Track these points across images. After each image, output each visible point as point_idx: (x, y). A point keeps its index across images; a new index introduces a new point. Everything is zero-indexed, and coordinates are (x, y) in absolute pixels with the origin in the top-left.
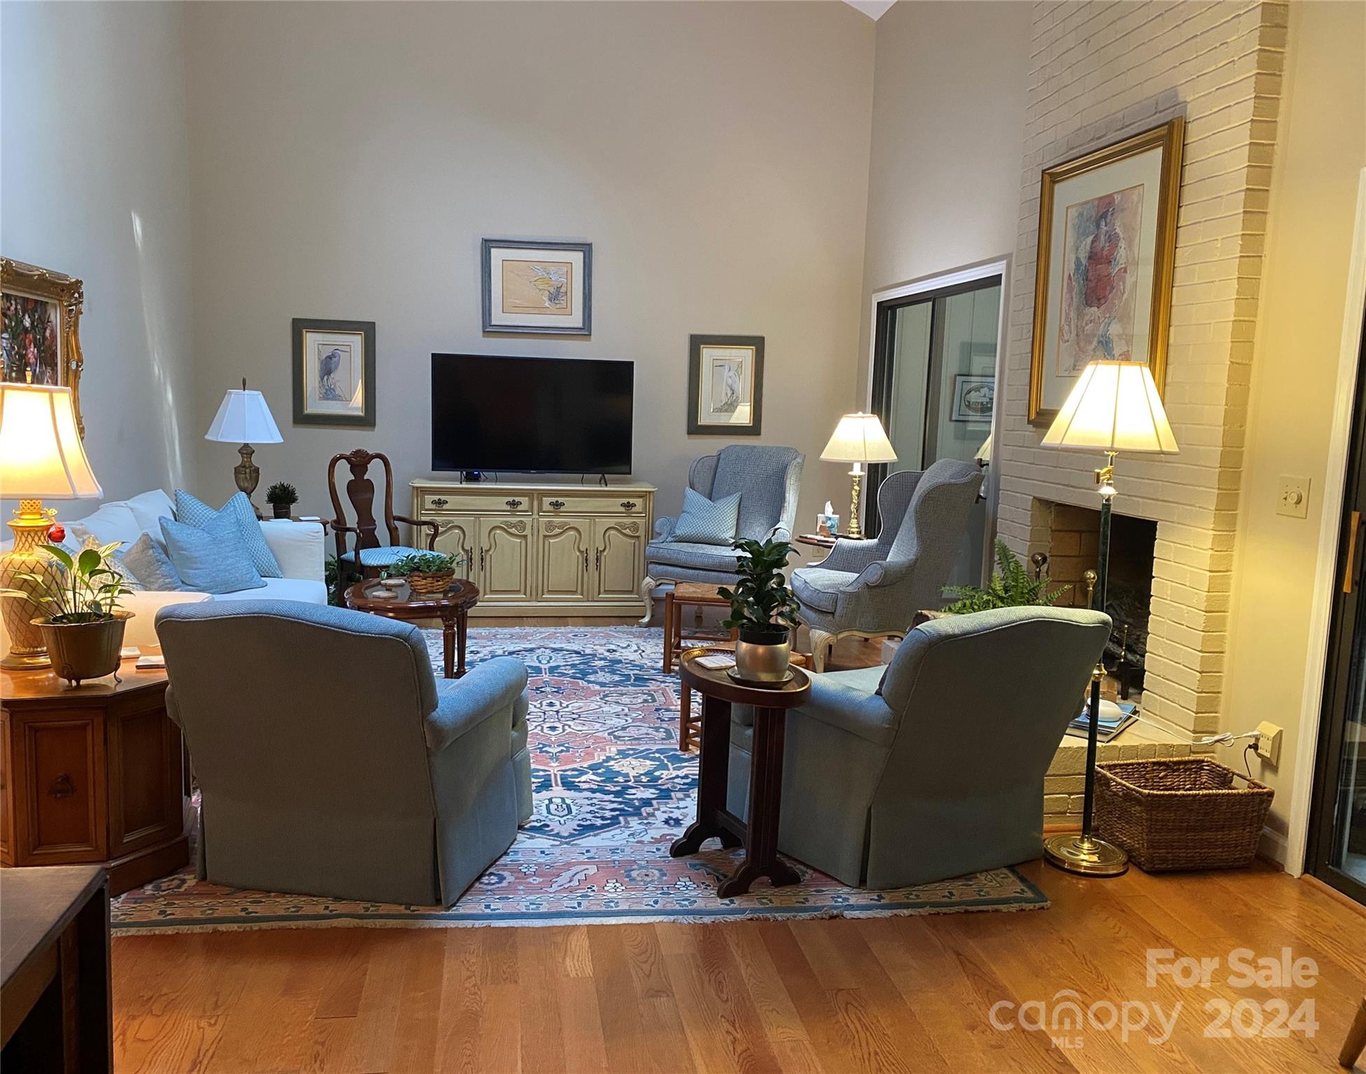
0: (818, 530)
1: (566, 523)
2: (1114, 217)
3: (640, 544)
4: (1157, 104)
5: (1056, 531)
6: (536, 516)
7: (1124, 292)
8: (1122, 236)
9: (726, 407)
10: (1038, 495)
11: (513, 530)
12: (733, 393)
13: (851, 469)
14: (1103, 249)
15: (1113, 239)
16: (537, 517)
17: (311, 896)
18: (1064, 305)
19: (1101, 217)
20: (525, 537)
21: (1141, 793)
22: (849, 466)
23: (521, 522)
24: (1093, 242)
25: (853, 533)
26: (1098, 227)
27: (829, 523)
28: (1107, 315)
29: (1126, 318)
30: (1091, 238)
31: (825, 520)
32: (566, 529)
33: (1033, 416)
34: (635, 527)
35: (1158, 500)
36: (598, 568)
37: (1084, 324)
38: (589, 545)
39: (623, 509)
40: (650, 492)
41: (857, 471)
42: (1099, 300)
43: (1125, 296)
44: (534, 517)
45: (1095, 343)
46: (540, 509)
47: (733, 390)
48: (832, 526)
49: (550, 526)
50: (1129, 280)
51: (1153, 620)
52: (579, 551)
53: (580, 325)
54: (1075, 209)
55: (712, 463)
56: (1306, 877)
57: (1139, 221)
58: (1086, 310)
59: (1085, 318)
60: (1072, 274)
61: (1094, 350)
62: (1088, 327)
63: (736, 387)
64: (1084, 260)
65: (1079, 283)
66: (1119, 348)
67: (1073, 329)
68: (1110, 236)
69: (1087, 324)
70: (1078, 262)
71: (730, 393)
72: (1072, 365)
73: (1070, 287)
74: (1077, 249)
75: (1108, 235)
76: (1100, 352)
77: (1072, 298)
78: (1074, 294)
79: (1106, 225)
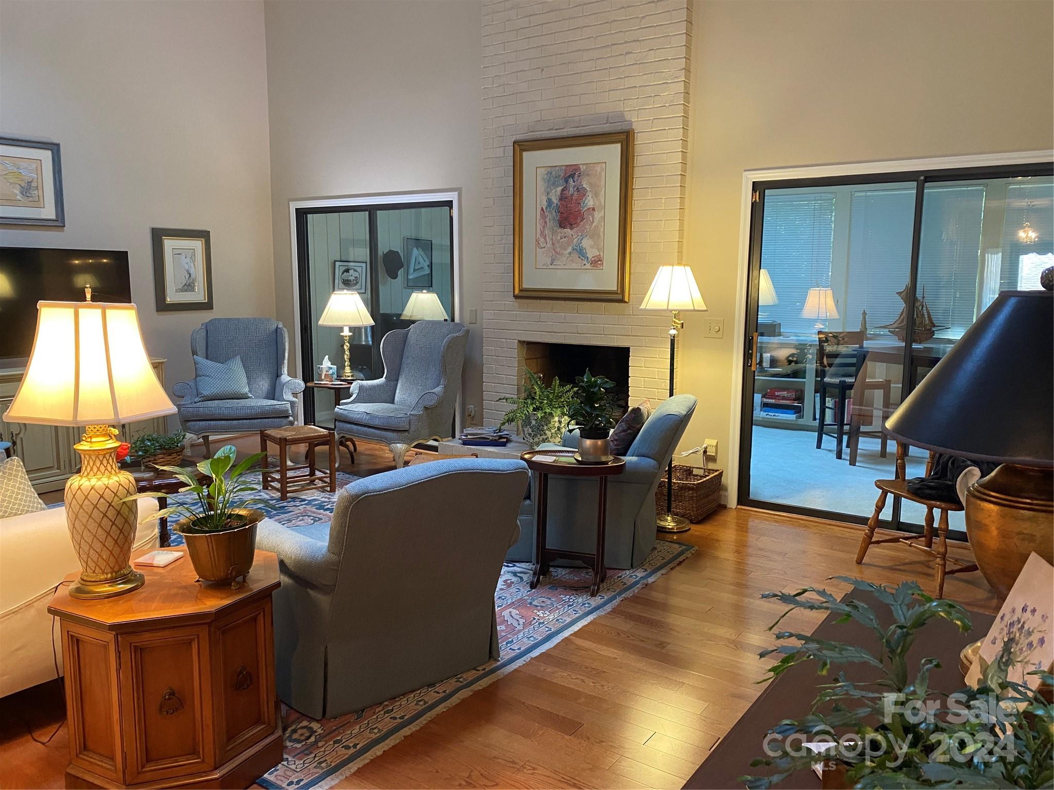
0: (323, 378)
2: (581, 177)
4: (608, 118)
5: (528, 359)
7: (593, 222)
8: (588, 189)
9: (186, 288)
10: (520, 339)
12: (190, 276)
13: (342, 331)
14: (572, 195)
15: (581, 192)
17: (414, 691)
18: (538, 225)
19: (569, 177)
21: (694, 484)
22: (341, 329)
24: (562, 190)
25: (349, 377)
26: (567, 182)
27: (331, 372)
28: (580, 234)
29: (595, 235)
30: (560, 189)
31: (327, 369)
33: (517, 292)
35: (630, 336)
37: (559, 238)
40: (162, 363)
41: (346, 333)
42: (571, 225)
43: (594, 224)
45: (570, 249)
47: (190, 274)
48: (333, 374)
50: (598, 215)
51: (632, 400)
54: (543, 169)
55: (204, 334)
56: (739, 507)
57: (603, 182)
58: (560, 230)
59: (559, 235)
60: (544, 208)
61: (570, 254)
62: (562, 240)
63: (192, 271)
64: (555, 201)
65: (552, 214)
66: (591, 253)
67: (548, 241)
68: (578, 188)
69: (561, 238)
70: (549, 202)
71: (187, 276)
72: (549, 262)
73: (543, 216)
74: (548, 194)
75: (576, 188)
76: (575, 255)
77: (546, 222)
78: (548, 220)
79: (574, 182)
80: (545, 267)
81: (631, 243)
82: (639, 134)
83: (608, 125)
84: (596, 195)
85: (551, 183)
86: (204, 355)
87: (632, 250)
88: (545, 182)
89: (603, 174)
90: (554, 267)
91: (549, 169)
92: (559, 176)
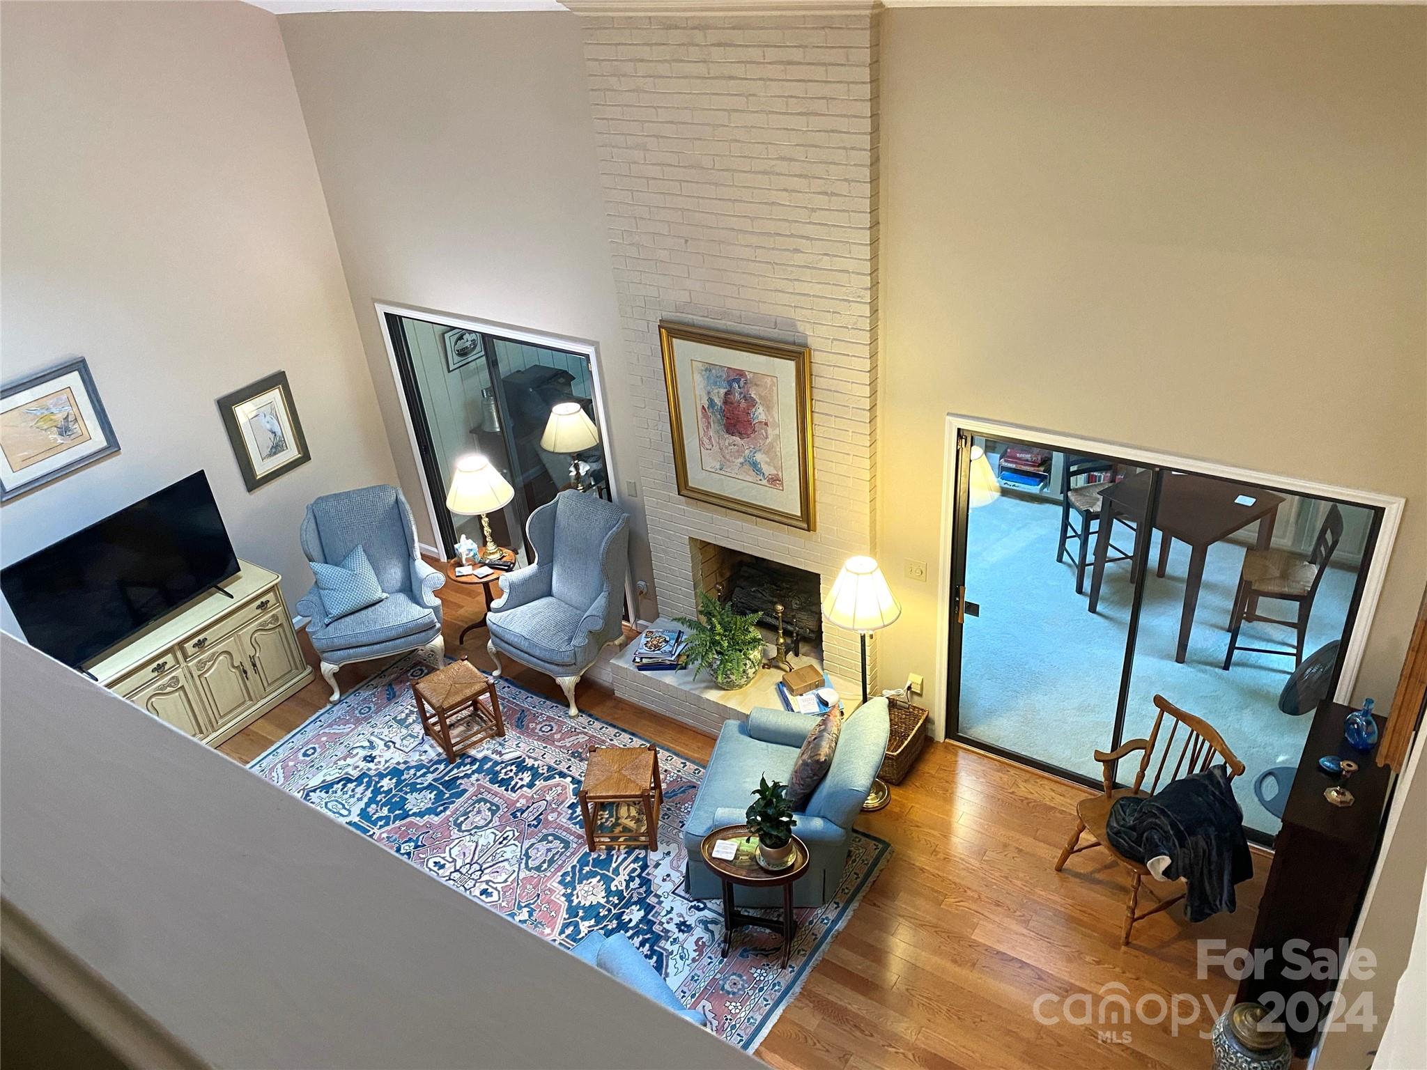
1: (213, 654)
2: (749, 385)
3: (284, 631)
4: (776, 323)
6: (183, 664)
7: (767, 438)
8: (757, 400)
9: (274, 450)
10: (692, 536)
11: (169, 689)
12: (275, 437)
14: (739, 401)
15: (749, 401)
16: (185, 664)
18: (700, 424)
19: (734, 381)
20: (182, 687)
23: (173, 677)
24: (726, 394)
26: (731, 385)
28: (752, 446)
29: (771, 452)
30: (723, 391)
31: (467, 552)
32: (213, 658)
33: (682, 489)
34: (275, 618)
36: (256, 671)
37: (727, 443)
38: (241, 657)
39: (259, 611)
40: (276, 584)
42: (741, 433)
43: (769, 440)
44: (182, 666)
45: (741, 459)
46: (185, 657)
47: (274, 433)
49: (201, 665)
50: (771, 432)
52: (234, 667)
53: (105, 444)
54: (701, 364)
55: (313, 525)
56: (947, 740)
57: (775, 398)
58: (727, 436)
59: (727, 441)
60: (706, 407)
61: (742, 464)
62: (730, 447)
63: (277, 429)
64: (718, 402)
65: (716, 416)
66: (768, 470)
67: (714, 443)
68: (744, 397)
69: (730, 445)
70: (711, 401)
71: (272, 436)
72: (718, 467)
73: (705, 416)
74: (709, 393)
75: (742, 396)
76: (746, 467)
77: (709, 423)
78: (711, 420)
79: (740, 388)
80: (713, 470)
81: (814, 469)
82: (816, 353)
83: (776, 330)
84: (768, 408)
85: (712, 381)
86: (322, 558)
87: (816, 477)
88: (704, 379)
89: (775, 388)
90: (724, 473)
91: (707, 365)
92: (721, 376)
